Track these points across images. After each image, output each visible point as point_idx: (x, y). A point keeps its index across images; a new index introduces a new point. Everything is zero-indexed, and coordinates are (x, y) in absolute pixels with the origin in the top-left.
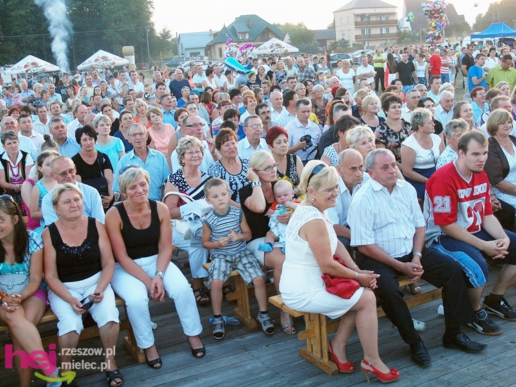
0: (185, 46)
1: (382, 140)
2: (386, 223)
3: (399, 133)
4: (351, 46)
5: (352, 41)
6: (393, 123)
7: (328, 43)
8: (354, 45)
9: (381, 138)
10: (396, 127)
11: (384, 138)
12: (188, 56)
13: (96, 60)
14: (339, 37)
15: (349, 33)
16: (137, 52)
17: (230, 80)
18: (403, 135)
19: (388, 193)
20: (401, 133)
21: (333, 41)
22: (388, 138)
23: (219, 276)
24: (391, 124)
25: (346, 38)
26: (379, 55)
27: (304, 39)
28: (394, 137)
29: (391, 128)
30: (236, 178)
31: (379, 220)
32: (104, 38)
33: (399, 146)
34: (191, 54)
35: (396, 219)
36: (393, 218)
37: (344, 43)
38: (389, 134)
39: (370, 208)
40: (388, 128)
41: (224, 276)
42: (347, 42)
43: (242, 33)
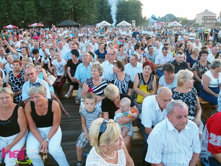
0: (150, 22)
1: (196, 69)
2: (171, 152)
3: (204, 67)
4: (200, 26)
5: (200, 24)
6: (202, 62)
7: (193, 24)
8: (201, 25)
9: (196, 68)
10: (203, 64)
11: (198, 68)
12: (151, 24)
13: (122, 23)
14: (196, 23)
15: (200, 22)
16: (136, 22)
17: (154, 33)
18: (206, 68)
19: (178, 132)
20: (205, 67)
21: (194, 24)
22: (199, 69)
23: (80, 144)
24: (201, 63)
25: (199, 23)
26: (207, 29)
27: (185, 23)
28: (202, 68)
29: (201, 64)
30: (120, 83)
31: (167, 149)
32: (128, 17)
33: (204, 73)
34: (152, 24)
35: (179, 150)
36: (177, 149)
37: (198, 25)
38: (200, 67)
39: (161, 141)
40: (200, 64)
41: (83, 145)
42: (199, 24)
43: (167, 19)
